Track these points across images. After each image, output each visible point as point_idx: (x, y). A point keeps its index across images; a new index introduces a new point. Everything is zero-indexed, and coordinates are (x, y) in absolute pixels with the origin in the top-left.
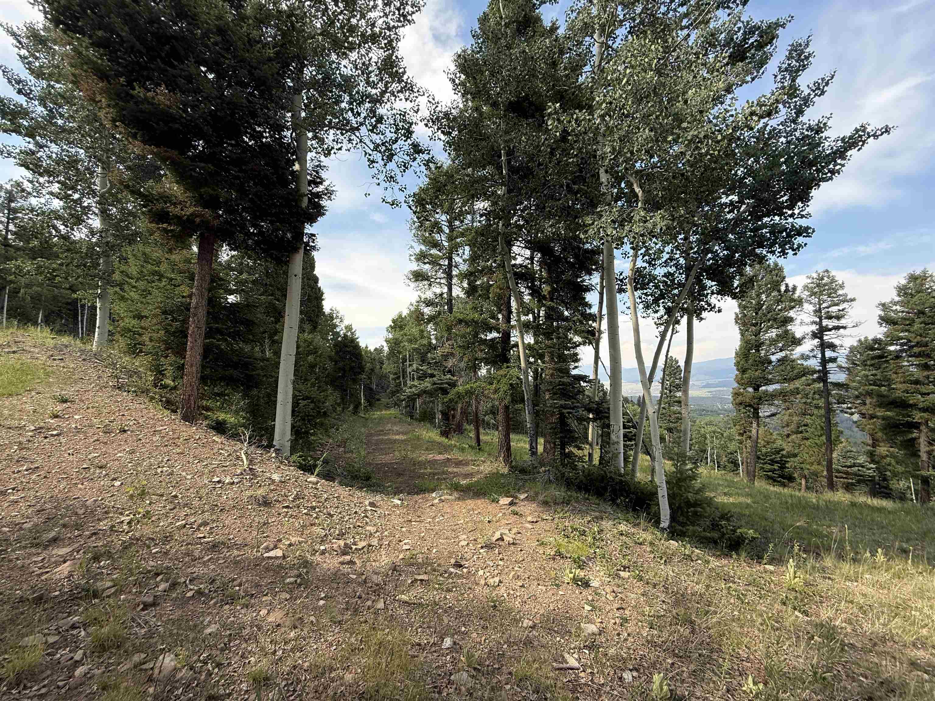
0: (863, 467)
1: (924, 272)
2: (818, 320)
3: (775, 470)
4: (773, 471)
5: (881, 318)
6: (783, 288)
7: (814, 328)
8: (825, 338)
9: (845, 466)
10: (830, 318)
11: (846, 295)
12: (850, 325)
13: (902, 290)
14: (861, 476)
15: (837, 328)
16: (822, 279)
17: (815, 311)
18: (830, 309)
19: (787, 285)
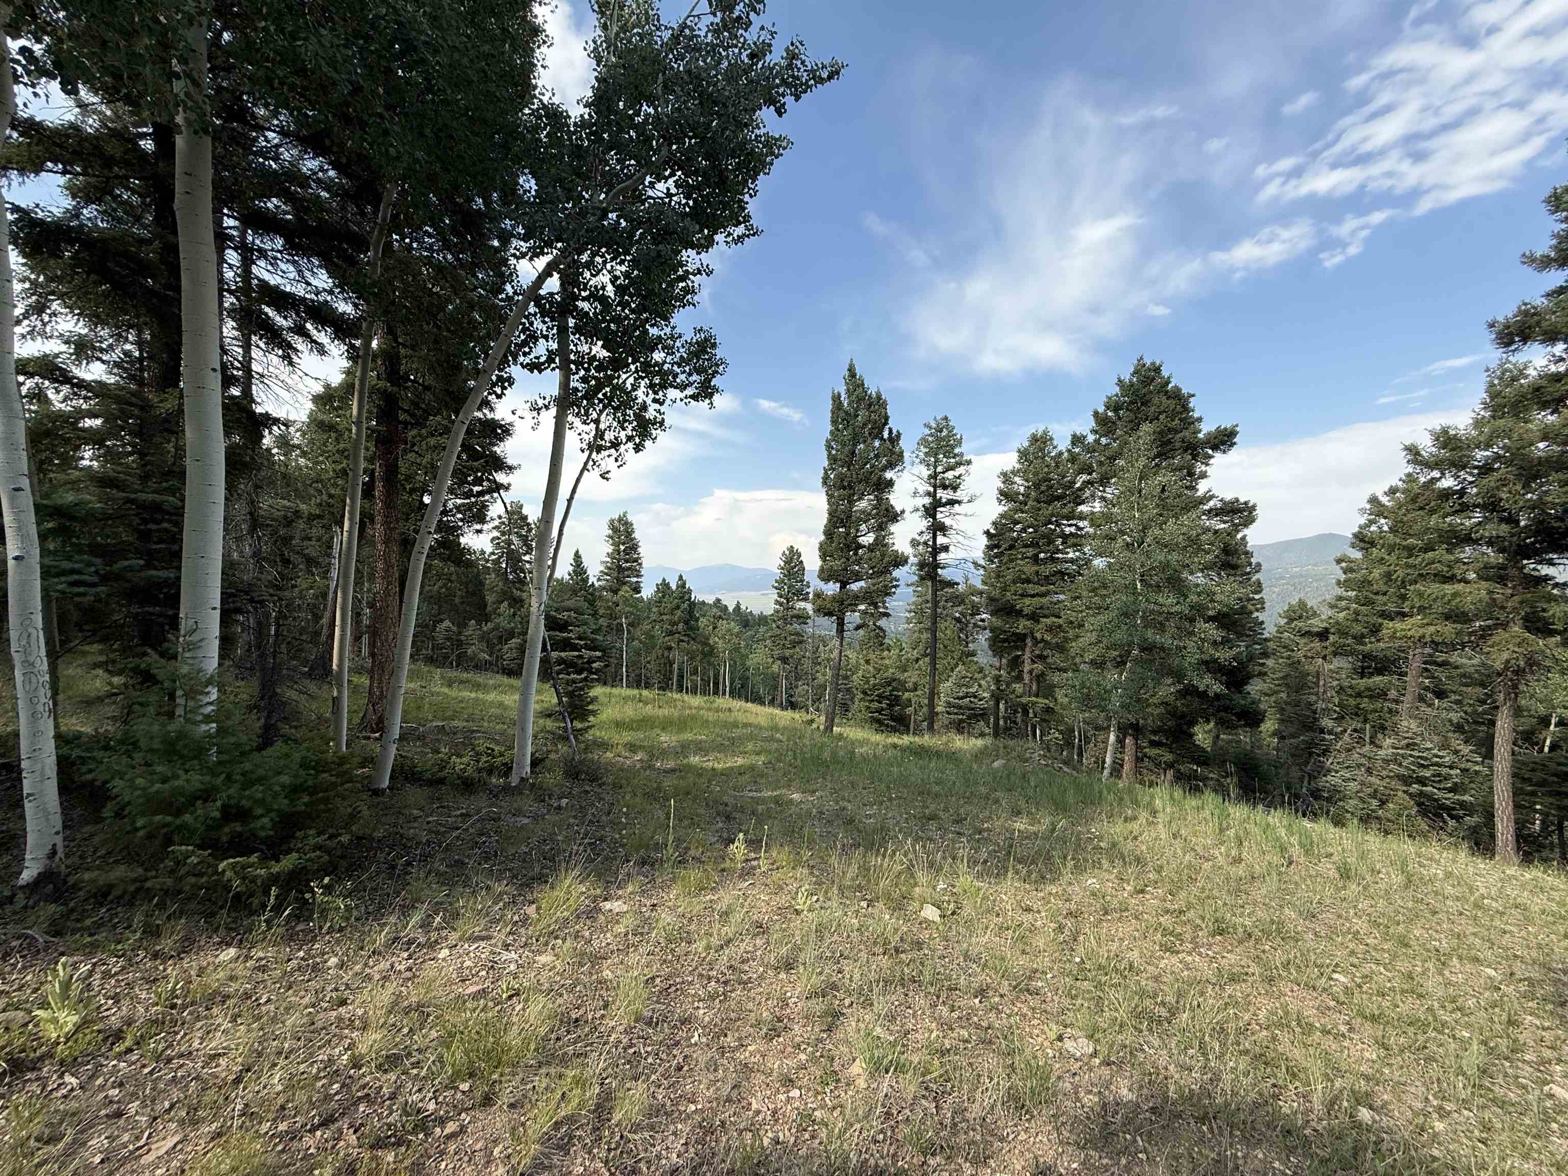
0: (975, 697)
1: (1045, 433)
2: (932, 489)
3: (882, 709)
4: (880, 711)
5: (1002, 493)
6: (886, 435)
7: (927, 501)
8: (939, 516)
9: (958, 698)
10: (945, 487)
11: (962, 455)
12: (966, 500)
13: (1023, 454)
14: (973, 709)
15: (952, 502)
16: (941, 431)
17: (930, 477)
18: (946, 475)
19: (890, 430)
